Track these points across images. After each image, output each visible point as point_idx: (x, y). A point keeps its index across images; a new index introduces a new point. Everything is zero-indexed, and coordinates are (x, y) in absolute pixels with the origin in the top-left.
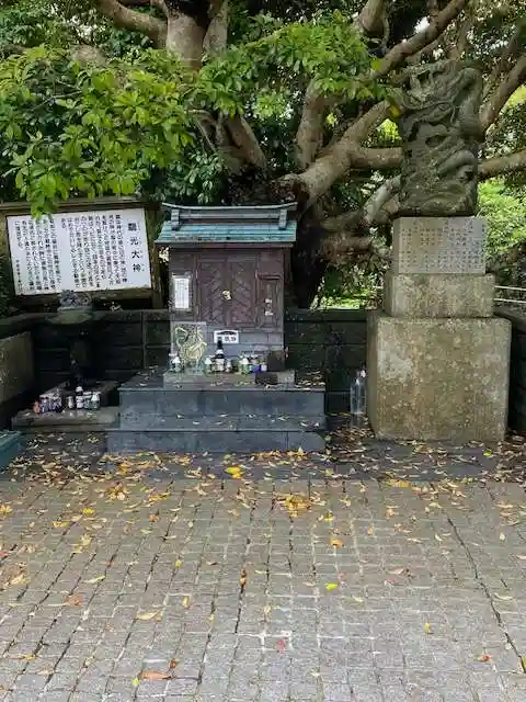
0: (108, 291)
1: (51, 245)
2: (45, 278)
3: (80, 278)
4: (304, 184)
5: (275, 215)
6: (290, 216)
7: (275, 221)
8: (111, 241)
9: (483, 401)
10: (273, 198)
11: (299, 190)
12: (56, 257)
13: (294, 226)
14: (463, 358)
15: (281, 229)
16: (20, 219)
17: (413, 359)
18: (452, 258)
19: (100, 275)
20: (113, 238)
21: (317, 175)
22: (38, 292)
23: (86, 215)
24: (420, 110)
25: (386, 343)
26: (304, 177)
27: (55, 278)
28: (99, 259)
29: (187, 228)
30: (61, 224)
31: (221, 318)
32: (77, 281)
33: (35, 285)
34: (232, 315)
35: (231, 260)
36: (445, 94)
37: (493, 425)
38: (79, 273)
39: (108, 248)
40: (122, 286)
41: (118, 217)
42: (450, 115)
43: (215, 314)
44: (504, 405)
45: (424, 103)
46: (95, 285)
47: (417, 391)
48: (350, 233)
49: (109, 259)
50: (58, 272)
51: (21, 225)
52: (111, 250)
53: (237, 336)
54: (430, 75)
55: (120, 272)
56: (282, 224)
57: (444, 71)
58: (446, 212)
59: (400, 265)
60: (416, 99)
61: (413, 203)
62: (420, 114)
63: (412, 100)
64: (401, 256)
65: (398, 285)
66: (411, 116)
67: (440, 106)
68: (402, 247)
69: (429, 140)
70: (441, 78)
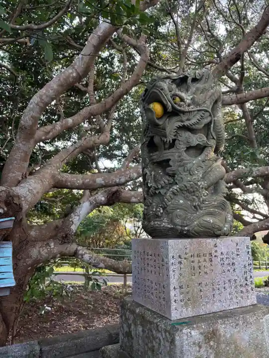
21: (29, 190)
24: (184, 113)
26: (17, 190)
36: (204, 102)
42: (208, 124)
48: (58, 241)
54: (189, 80)
57: (201, 79)
58: (219, 232)
59: (174, 305)
60: (182, 100)
61: (178, 221)
62: (184, 118)
63: (178, 99)
64: (172, 293)
65: (186, 348)
66: (175, 119)
67: (201, 113)
68: (174, 281)
69: (189, 148)
70: (199, 85)
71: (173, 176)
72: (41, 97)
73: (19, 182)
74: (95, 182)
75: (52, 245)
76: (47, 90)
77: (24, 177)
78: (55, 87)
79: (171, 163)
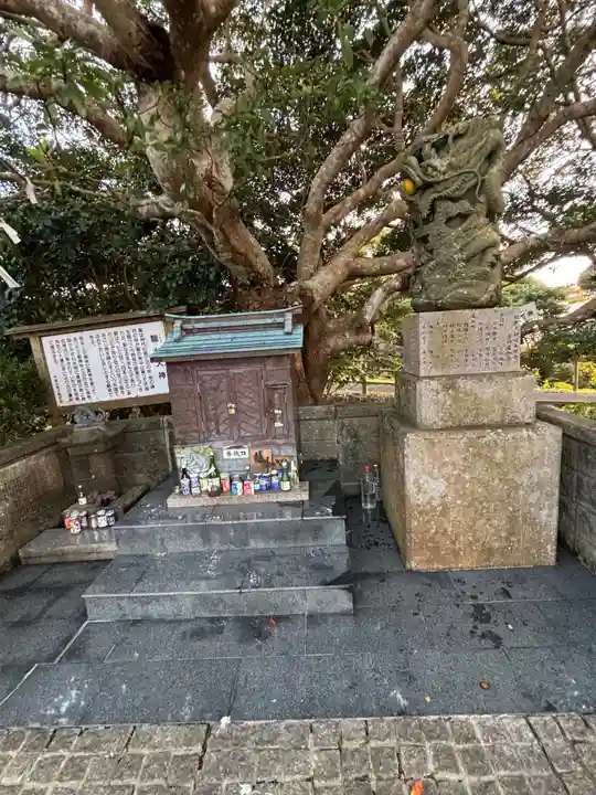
0: (137, 398)
1: (83, 359)
2: (81, 390)
3: (112, 388)
4: (311, 291)
5: (280, 320)
6: (297, 320)
7: (281, 326)
8: (136, 352)
9: (532, 522)
10: (280, 303)
11: (304, 295)
12: (89, 370)
13: (300, 330)
14: (506, 474)
15: (287, 334)
16: (54, 338)
17: (447, 480)
18: (480, 355)
19: (130, 383)
20: (138, 349)
21: (320, 282)
22: (77, 403)
23: (112, 330)
24: (438, 183)
25: (415, 462)
26: (310, 284)
27: (90, 389)
28: (127, 370)
29: (190, 338)
30: (90, 341)
31: (228, 432)
32: (110, 390)
33: (74, 397)
34: (239, 429)
35: (234, 371)
36: (468, 162)
37: (541, 546)
38: (112, 383)
39: (134, 359)
40: (151, 392)
41: (140, 330)
42: (475, 186)
43: (222, 428)
44: (554, 523)
45: (444, 173)
46: (126, 393)
47: (453, 515)
48: (353, 332)
49: (136, 368)
50: (92, 384)
51: (54, 343)
52: (138, 361)
53: (247, 451)
54: (450, 139)
55: (148, 380)
56: (288, 327)
57: (466, 133)
58: (474, 303)
59: (422, 366)
60: (435, 169)
61: (432, 295)
62: (439, 188)
63: (430, 170)
64: (422, 356)
65: (423, 391)
66: (428, 191)
67: (462, 177)
68: (423, 347)
69: (449, 220)
70: (463, 142)
71: (431, 252)
72: (321, 177)
73: (312, 275)
74: (395, 264)
75: (347, 335)
76: (327, 167)
77: (317, 269)
78: (335, 161)
79: (430, 239)
